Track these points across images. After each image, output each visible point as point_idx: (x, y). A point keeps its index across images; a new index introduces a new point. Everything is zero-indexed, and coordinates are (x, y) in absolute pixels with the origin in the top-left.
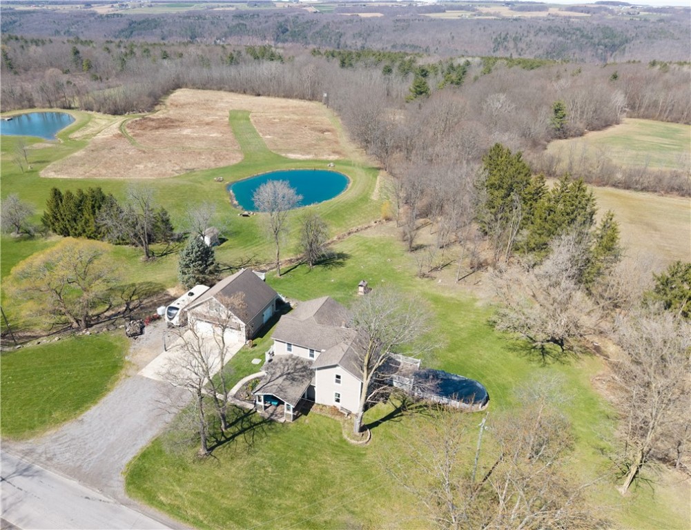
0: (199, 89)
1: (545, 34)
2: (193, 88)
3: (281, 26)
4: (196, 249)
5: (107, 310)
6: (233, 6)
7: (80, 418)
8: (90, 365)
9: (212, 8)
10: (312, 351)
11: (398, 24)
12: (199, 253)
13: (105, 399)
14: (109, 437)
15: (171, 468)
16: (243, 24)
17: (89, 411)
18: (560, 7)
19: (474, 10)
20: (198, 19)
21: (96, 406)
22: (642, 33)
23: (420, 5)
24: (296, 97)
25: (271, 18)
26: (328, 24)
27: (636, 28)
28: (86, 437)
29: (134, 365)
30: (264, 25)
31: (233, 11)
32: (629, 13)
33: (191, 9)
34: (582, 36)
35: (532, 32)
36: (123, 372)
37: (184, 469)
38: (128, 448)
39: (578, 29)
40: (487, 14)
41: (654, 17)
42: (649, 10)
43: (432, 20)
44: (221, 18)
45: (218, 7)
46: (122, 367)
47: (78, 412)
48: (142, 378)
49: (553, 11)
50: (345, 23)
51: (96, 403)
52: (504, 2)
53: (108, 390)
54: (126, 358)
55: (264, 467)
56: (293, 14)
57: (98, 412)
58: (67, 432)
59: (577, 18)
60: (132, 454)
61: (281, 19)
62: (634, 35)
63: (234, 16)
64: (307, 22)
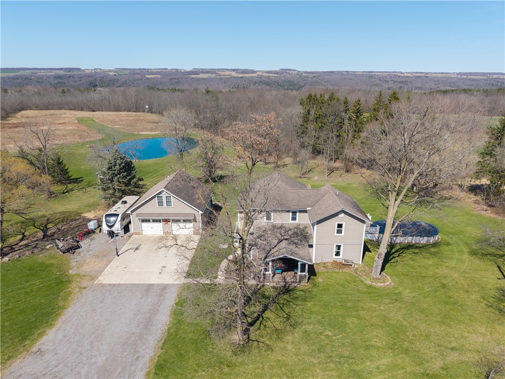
0: (42, 110)
1: (259, 84)
2: (37, 110)
3: (92, 83)
4: (118, 162)
5: (21, 240)
6: (52, 72)
7: (35, 349)
8: (23, 288)
9: (36, 73)
10: (294, 213)
11: (172, 80)
12: (123, 165)
13: (62, 318)
14: (94, 360)
15: (211, 370)
16: (62, 82)
17: (45, 337)
18: (263, 72)
19: (216, 74)
20: (25, 80)
21: (54, 330)
22: (307, 83)
23: (183, 71)
24: (124, 110)
25: (84, 78)
26: (126, 81)
27: (303, 80)
28: (56, 370)
29: (84, 276)
30: (78, 83)
31: (53, 75)
32: (298, 74)
33: (19, 73)
34: (278, 85)
35: (252, 84)
36: (73, 285)
37: (228, 366)
38: (131, 365)
39: (275, 82)
40: (224, 75)
41: (310, 76)
42: (306, 72)
43: (193, 78)
44: (44, 79)
45: (41, 72)
46: (70, 282)
47: (28, 342)
48: (103, 286)
49: (260, 73)
50: (137, 81)
51: (52, 325)
52: (232, 69)
53: (63, 308)
54: (70, 272)
55: (321, 333)
56: (99, 76)
57: (60, 335)
58: (21, 372)
59: (273, 76)
60: (142, 370)
61: (91, 79)
62: (304, 84)
63: (54, 77)
64: (111, 80)
